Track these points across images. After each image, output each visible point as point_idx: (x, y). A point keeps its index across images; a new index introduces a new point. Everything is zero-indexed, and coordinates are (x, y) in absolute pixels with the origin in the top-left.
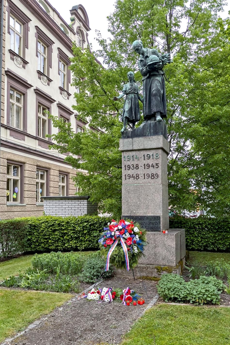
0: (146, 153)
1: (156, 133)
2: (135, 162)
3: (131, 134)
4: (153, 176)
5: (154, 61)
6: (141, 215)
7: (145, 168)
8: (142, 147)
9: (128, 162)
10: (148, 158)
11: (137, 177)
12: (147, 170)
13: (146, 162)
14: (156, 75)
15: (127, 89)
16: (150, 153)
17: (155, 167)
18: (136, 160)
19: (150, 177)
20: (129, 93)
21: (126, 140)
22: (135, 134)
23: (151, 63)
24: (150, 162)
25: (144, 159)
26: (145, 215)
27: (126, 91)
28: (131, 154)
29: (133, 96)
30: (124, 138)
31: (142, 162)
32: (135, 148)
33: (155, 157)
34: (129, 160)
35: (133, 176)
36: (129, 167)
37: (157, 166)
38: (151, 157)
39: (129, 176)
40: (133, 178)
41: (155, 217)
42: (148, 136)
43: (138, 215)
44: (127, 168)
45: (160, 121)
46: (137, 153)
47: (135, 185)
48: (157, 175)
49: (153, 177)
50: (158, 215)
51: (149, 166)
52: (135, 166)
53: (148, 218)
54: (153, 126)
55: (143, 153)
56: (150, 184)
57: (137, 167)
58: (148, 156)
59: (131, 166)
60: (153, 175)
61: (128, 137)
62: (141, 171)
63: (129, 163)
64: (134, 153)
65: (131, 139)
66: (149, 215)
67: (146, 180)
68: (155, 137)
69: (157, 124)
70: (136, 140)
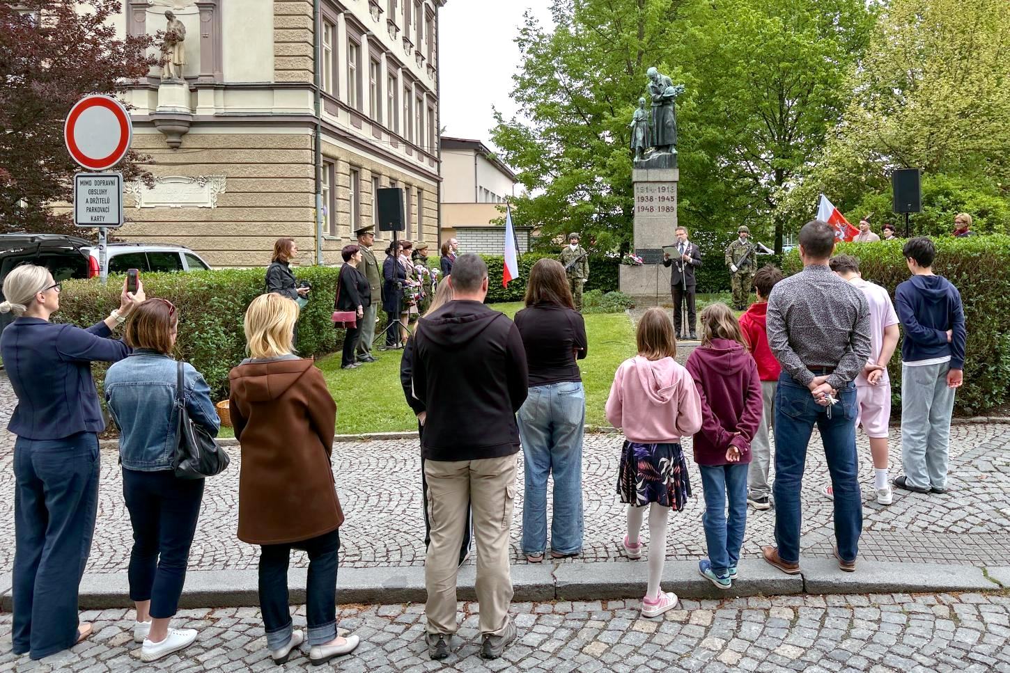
0: (661, 185)
1: (671, 166)
2: (649, 195)
3: (645, 165)
4: (668, 209)
5: (671, 94)
6: (655, 248)
7: (659, 201)
8: (657, 179)
10: (663, 191)
11: (652, 209)
12: (662, 202)
13: (661, 195)
14: (669, 104)
15: (639, 116)
16: (666, 186)
17: (670, 200)
18: (650, 192)
19: (665, 210)
21: (641, 171)
22: (649, 166)
23: (668, 95)
24: (666, 195)
25: (659, 192)
28: (645, 185)
29: (645, 124)
30: (638, 168)
31: (656, 195)
32: (650, 179)
33: (670, 189)
34: (642, 191)
35: (647, 208)
36: (642, 198)
37: (672, 199)
38: (666, 190)
39: (642, 208)
40: (647, 210)
42: (663, 168)
43: (652, 248)
44: (640, 199)
46: (652, 185)
47: (649, 217)
48: (672, 208)
51: (664, 199)
52: (649, 198)
54: (668, 159)
55: (657, 185)
56: (664, 217)
57: (652, 199)
58: (664, 189)
59: (645, 198)
61: (642, 168)
62: (656, 204)
63: (642, 194)
64: (648, 185)
65: (645, 170)
67: (661, 213)
68: (671, 170)
70: (651, 171)
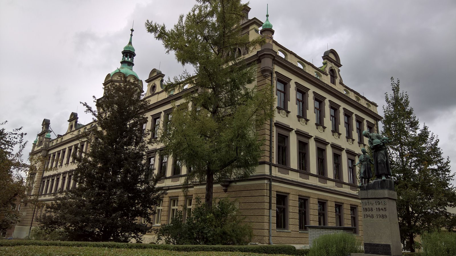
0: (377, 200)
1: (382, 188)
2: (370, 206)
3: (366, 188)
5: (377, 143)
6: (377, 243)
7: (377, 211)
8: (374, 197)
9: (365, 206)
10: (379, 204)
11: (372, 216)
12: (379, 212)
13: (378, 206)
15: (362, 159)
16: (380, 201)
17: (384, 210)
18: (371, 205)
19: (381, 217)
20: (363, 161)
22: (368, 188)
23: (375, 145)
24: (380, 207)
25: (376, 205)
26: (379, 243)
27: (361, 160)
28: (367, 200)
29: (366, 163)
30: (362, 189)
31: (375, 207)
32: (369, 197)
33: (383, 203)
34: (366, 204)
35: (370, 216)
36: (366, 209)
37: (385, 210)
38: (381, 203)
39: (367, 215)
40: (370, 217)
41: (387, 245)
42: (377, 189)
44: (365, 210)
45: (384, 180)
46: (371, 200)
47: (372, 222)
48: (385, 216)
49: (383, 217)
50: (389, 244)
51: (380, 209)
52: (370, 209)
53: (382, 245)
54: (380, 183)
55: (375, 200)
56: (381, 222)
57: (372, 210)
58: (379, 203)
59: (368, 209)
60: (383, 216)
61: (364, 190)
62: (375, 213)
65: (366, 192)
66: (382, 243)
67: (379, 219)
68: (382, 191)
69: (383, 182)
70: (370, 191)
